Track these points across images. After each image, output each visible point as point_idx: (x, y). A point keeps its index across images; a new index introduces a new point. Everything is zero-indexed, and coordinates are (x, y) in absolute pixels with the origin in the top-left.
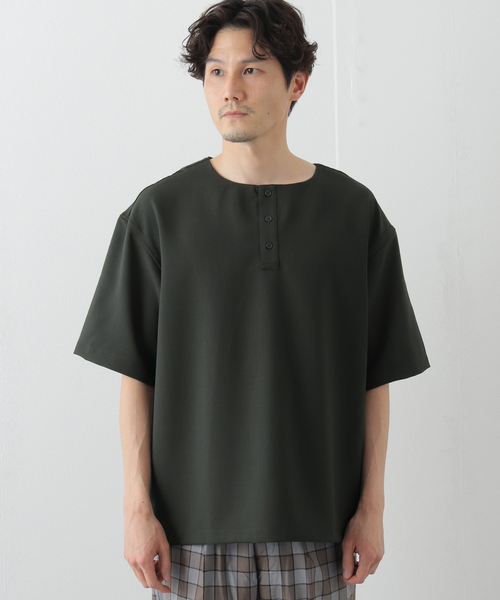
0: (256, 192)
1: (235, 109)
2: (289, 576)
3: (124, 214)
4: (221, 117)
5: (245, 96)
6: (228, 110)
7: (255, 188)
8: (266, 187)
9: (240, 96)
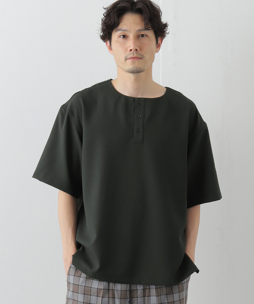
0: (134, 101)
1: (135, 55)
2: (148, 299)
3: (64, 105)
4: (126, 60)
5: (141, 49)
6: (131, 56)
7: (134, 99)
8: (140, 99)
9: (138, 49)
